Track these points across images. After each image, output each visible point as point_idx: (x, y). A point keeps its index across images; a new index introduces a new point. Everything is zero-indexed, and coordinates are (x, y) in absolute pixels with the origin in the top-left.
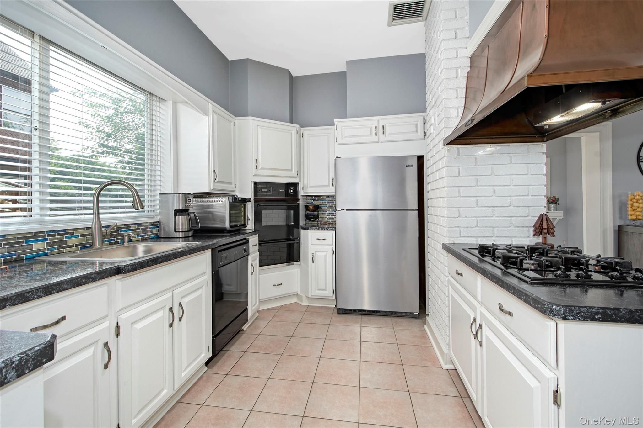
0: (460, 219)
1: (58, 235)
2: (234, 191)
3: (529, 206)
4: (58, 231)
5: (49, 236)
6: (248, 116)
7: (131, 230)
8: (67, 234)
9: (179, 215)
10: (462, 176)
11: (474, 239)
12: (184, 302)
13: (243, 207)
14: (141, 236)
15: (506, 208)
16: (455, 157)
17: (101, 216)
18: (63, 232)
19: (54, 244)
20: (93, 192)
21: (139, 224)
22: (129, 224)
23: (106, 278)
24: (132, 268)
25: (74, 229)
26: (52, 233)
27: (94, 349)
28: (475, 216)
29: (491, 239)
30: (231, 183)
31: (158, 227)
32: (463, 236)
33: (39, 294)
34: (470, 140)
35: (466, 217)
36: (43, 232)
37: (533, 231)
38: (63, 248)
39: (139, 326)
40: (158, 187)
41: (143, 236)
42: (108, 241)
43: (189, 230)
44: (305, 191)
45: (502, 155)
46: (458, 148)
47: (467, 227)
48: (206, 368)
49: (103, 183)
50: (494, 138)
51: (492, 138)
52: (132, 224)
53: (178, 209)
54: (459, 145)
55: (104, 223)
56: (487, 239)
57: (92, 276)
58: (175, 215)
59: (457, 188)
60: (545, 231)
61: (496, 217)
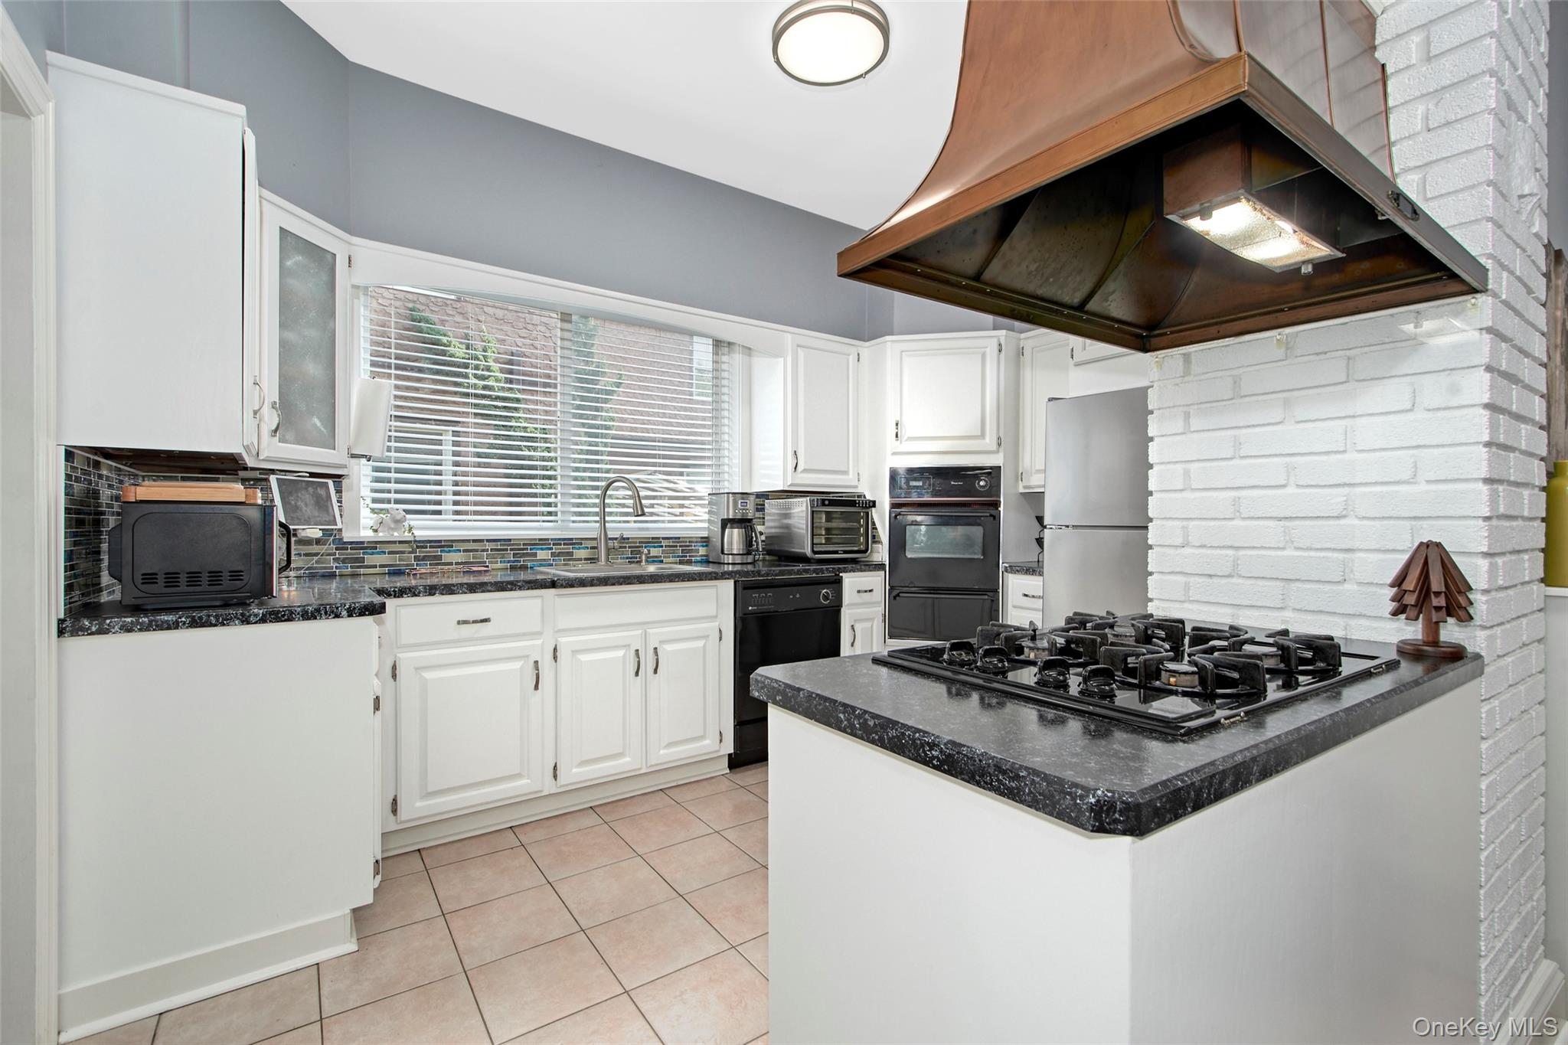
0: (1187, 551)
1: (564, 544)
2: (856, 487)
3: (1415, 518)
4: (564, 539)
5: (554, 544)
6: (893, 335)
7: (662, 546)
8: (574, 544)
9: (732, 528)
10: (1194, 431)
11: (1229, 610)
12: (666, 650)
13: (862, 518)
14: (678, 557)
15: (1331, 522)
16: (1178, 381)
17: (607, 524)
18: (569, 541)
19: (559, 555)
20: (599, 492)
21: (676, 538)
22: (659, 538)
23: (536, 589)
24: (568, 583)
25: (582, 539)
26: (558, 542)
27: (523, 664)
28: (1229, 544)
29: (1275, 614)
30: (846, 473)
31: (707, 546)
32: (1195, 599)
33: (464, 589)
34: (1216, 327)
35: (1203, 546)
36: (548, 539)
37: (1393, 600)
38: (569, 560)
39: (584, 658)
40: (726, 484)
41: (682, 557)
42: (627, 558)
43: (745, 552)
44: (1025, 483)
45: (1323, 357)
46: (1187, 357)
47: (1210, 576)
48: (728, 771)
49: (610, 478)
50: (1290, 309)
51: (1282, 310)
52: (664, 538)
53: (726, 517)
54: (1188, 347)
55: (611, 534)
56: (1264, 612)
57: (519, 584)
58: (723, 528)
59: (1179, 467)
60: (1441, 601)
61: (1297, 549)
